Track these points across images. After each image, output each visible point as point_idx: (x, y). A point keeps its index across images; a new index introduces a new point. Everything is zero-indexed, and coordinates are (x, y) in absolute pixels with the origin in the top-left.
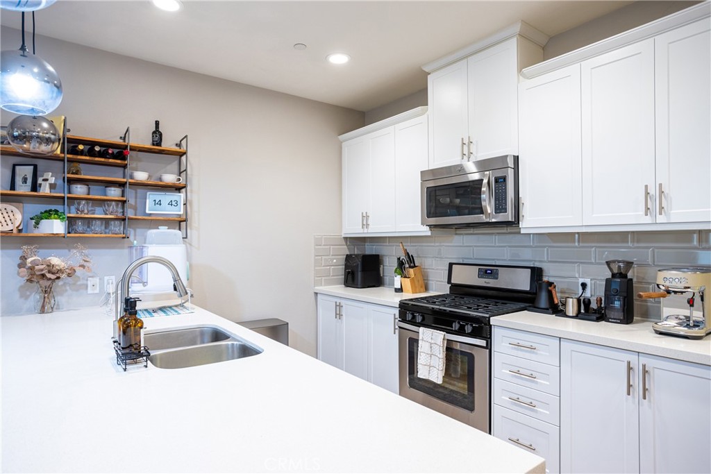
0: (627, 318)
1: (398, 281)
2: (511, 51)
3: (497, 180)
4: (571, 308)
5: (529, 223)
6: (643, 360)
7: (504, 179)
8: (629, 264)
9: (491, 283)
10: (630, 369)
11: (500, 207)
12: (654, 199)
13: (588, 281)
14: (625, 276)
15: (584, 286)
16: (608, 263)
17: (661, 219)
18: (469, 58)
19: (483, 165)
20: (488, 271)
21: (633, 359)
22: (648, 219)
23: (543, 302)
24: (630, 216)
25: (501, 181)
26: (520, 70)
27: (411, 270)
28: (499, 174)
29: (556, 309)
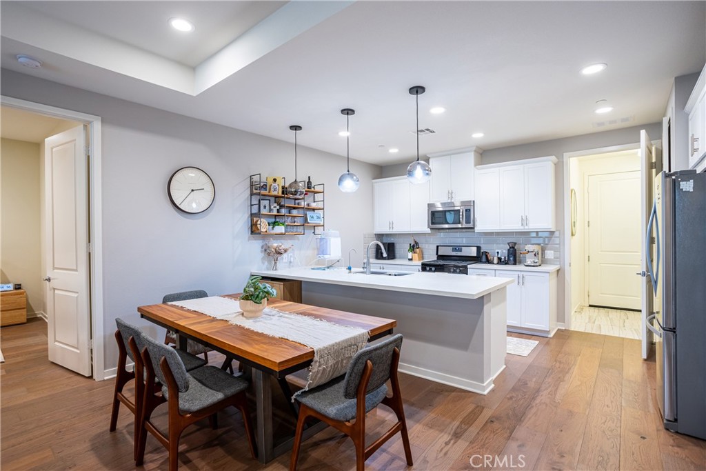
0: (515, 263)
1: (410, 255)
2: (471, 158)
3: (466, 210)
4: (496, 261)
5: (478, 228)
6: (522, 273)
7: (470, 210)
8: (515, 244)
9: (459, 254)
10: (519, 277)
11: (468, 222)
12: (524, 220)
13: (499, 251)
14: (514, 248)
15: (498, 253)
16: (508, 244)
17: (526, 227)
18: (452, 156)
19: (463, 203)
20: (456, 248)
21: (519, 273)
22: (522, 228)
23: (484, 259)
24: (516, 226)
25: (468, 211)
26: (476, 165)
27: (418, 250)
28: (468, 208)
29: (489, 261)
